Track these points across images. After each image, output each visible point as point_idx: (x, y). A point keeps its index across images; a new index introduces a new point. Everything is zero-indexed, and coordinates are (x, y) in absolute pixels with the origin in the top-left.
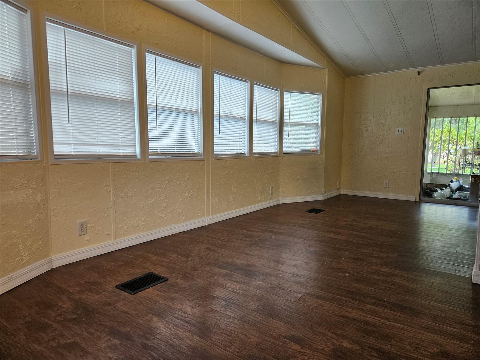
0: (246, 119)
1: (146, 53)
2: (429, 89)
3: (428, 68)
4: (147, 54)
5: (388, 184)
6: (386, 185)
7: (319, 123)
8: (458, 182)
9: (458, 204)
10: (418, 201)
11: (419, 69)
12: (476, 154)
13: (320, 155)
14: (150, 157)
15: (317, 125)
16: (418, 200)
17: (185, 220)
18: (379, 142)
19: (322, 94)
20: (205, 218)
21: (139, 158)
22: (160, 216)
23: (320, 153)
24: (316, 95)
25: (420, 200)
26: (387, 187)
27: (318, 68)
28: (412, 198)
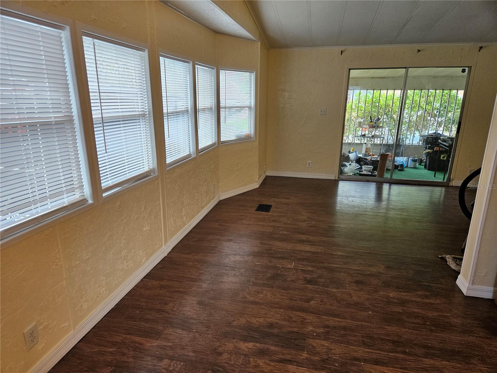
0: (190, 111)
1: (83, 37)
2: (350, 69)
3: (349, 48)
4: (85, 38)
5: (311, 165)
6: (309, 166)
7: (253, 105)
8: (355, 153)
9: (370, 181)
10: (337, 180)
11: (343, 48)
12: (370, 127)
13: (254, 140)
14: (104, 195)
15: (250, 108)
16: (337, 178)
17: (147, 260)
18: (303, 123)
19: (255, 72)
20: (163, 247)
21: (90, 201)
22: (121, 268)
23: (254, 139)
24: (248, 73)
25: (338, 178)
26: (310, 167)
27: (251, 40)
28: (332, 177)
